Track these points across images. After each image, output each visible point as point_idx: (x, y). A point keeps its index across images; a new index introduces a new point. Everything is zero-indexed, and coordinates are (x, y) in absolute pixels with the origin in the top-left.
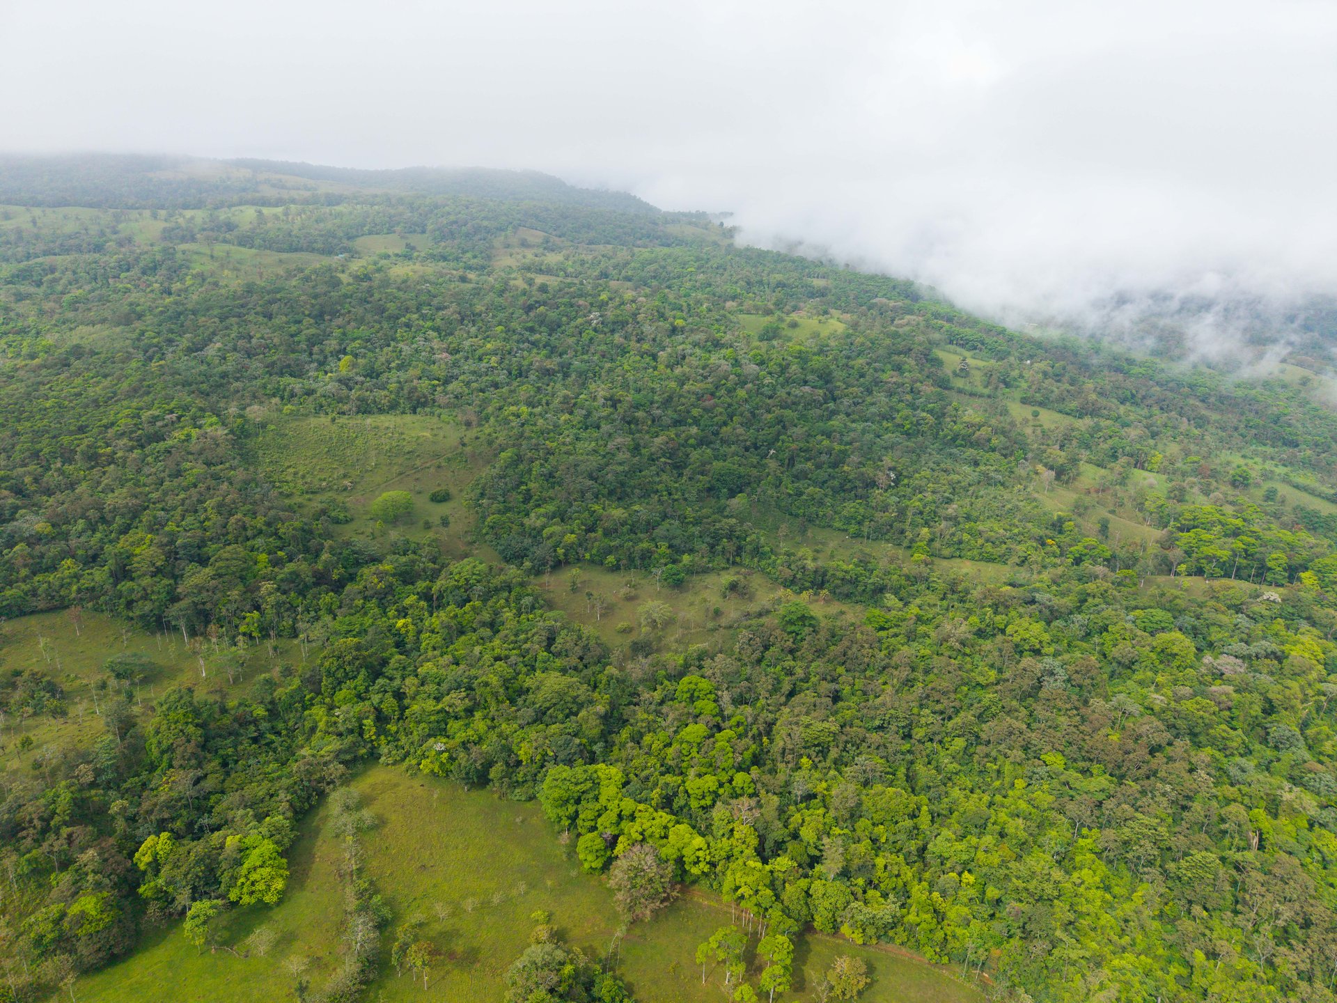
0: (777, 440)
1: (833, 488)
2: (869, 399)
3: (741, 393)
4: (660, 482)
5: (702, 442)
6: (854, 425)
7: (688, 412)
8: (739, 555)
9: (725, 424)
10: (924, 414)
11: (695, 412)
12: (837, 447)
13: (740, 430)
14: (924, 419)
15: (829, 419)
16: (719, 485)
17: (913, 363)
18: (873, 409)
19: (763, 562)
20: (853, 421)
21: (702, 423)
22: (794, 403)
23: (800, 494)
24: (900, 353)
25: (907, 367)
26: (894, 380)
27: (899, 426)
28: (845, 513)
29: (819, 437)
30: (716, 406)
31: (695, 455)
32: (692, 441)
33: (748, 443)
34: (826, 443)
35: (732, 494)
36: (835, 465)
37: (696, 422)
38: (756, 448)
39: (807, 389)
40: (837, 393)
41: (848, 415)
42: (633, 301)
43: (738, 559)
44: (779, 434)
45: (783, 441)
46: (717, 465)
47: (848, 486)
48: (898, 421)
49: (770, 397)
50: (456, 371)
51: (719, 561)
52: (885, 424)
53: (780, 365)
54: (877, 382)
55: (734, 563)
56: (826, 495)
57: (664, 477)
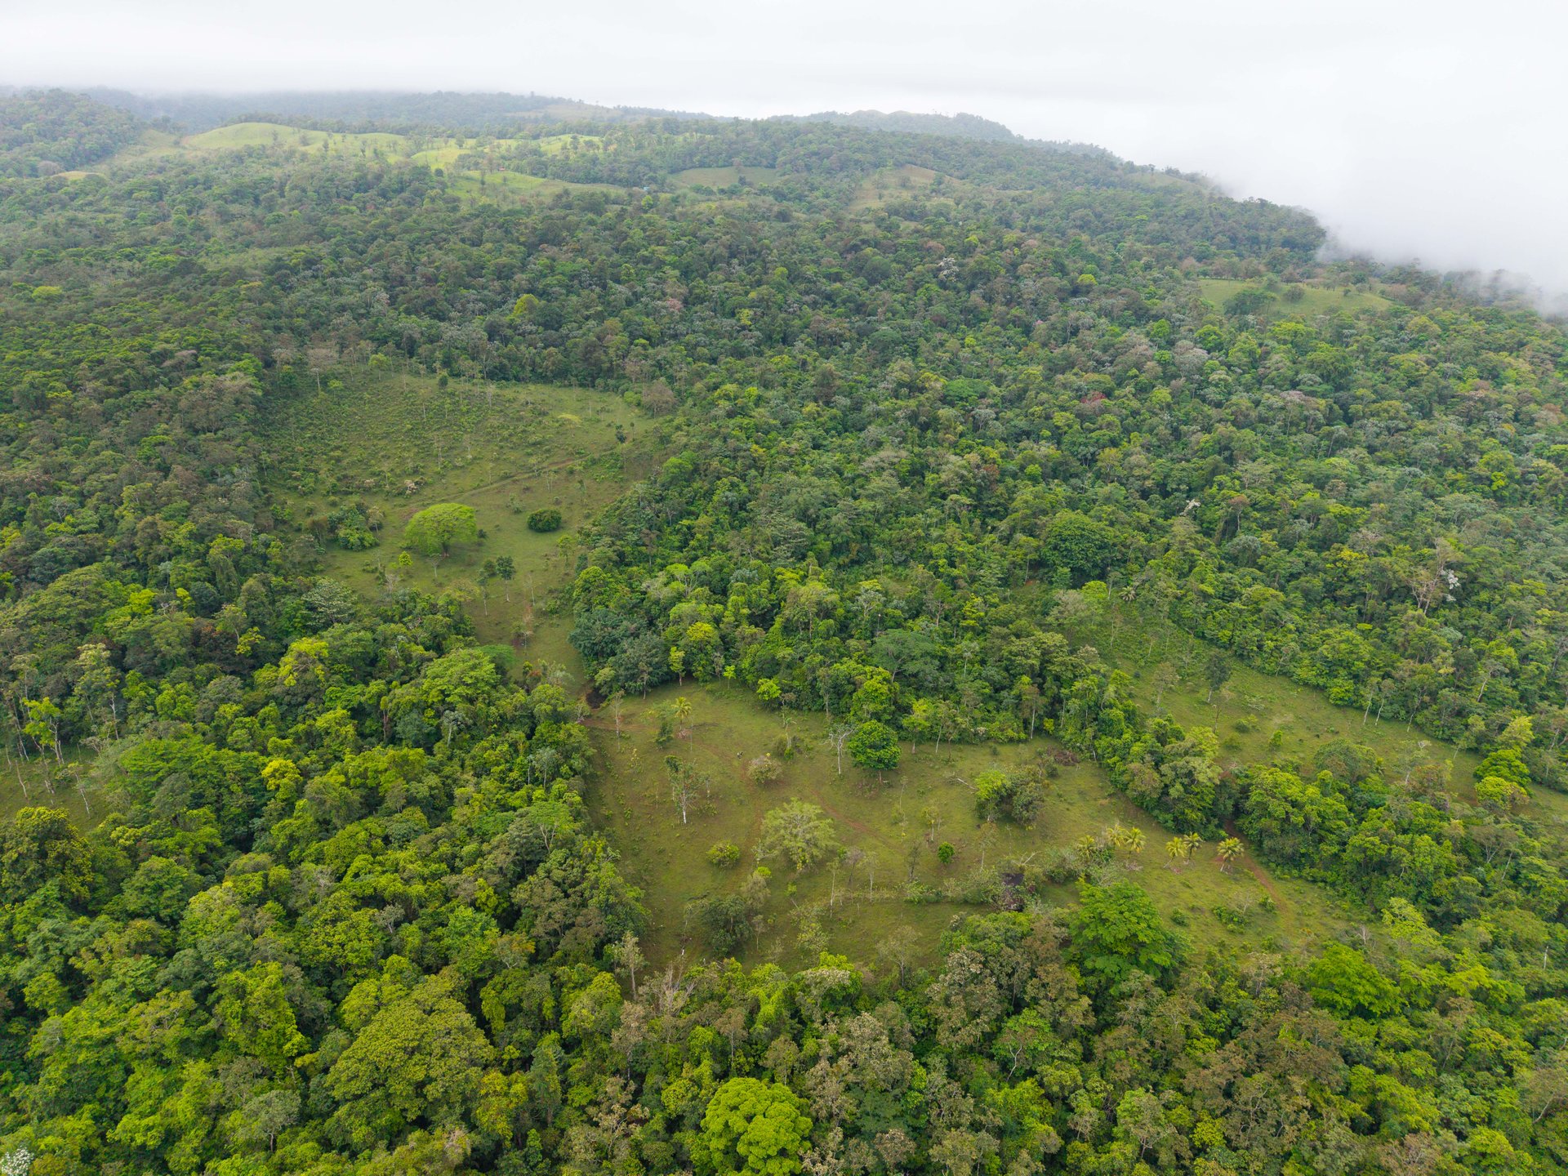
0: (1209, 482)
1: (1306, 594)
2: (1421, 425)
3: (1162, 394)
4: (940, 539)
5: (1056, 472)
6: (1382, 470)
7: (1048, 417)
8: (1053, 715)
9: (1114, 443)
10: (1542, 463)
11: (1059, 418)
12: (1334, 507)
13: (1139, 458)
14: (1539, 472)
15: (1331, 453)
16: (1054, 557)
17: (1526, 367)
18: (1428, 444)
19: (1104, 741)
20: (1382, 463)
21: (1066, 439)
22: (1263, 420)
23: (1229, 595)
24: (1500, 349)
25: (1510, 373)
26: (1481, 393)
27: (1479, 479)
28: (1324, 649)
29: (1301, 486)
30: (1105, 410)
31: (1026, 493)
32: (1033, 469)
33: (1149, 483)
34: (1313, 496)
35: (1079, 579)
36: (1323, 545)
37: (1057, 437)
38: (1165, 494)
39: (1294, 396)
40: (1355, 408)
41: (1371, 450)
42: (1018, 245)
43: (1049, 724)
44: (1215, 471)
45: (1221, 486)
46: (1065, 516)
47: (1345, 591)
48: (1480, 469)
49: (1218, 405)
50: (681, 328)
51: (1004, 722)
52: (1450, 473)
53: (1251, 353)
54: (1444, 398)
55: (1039, 731)
56: (1288, 606)
57: (952, 529)
